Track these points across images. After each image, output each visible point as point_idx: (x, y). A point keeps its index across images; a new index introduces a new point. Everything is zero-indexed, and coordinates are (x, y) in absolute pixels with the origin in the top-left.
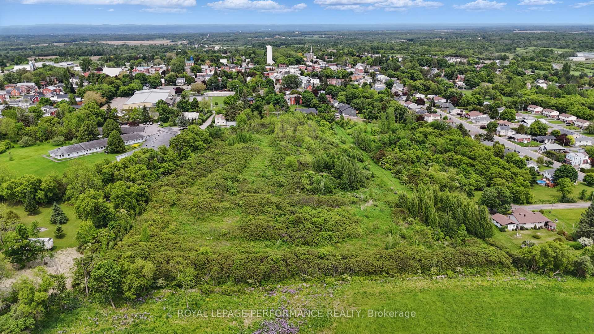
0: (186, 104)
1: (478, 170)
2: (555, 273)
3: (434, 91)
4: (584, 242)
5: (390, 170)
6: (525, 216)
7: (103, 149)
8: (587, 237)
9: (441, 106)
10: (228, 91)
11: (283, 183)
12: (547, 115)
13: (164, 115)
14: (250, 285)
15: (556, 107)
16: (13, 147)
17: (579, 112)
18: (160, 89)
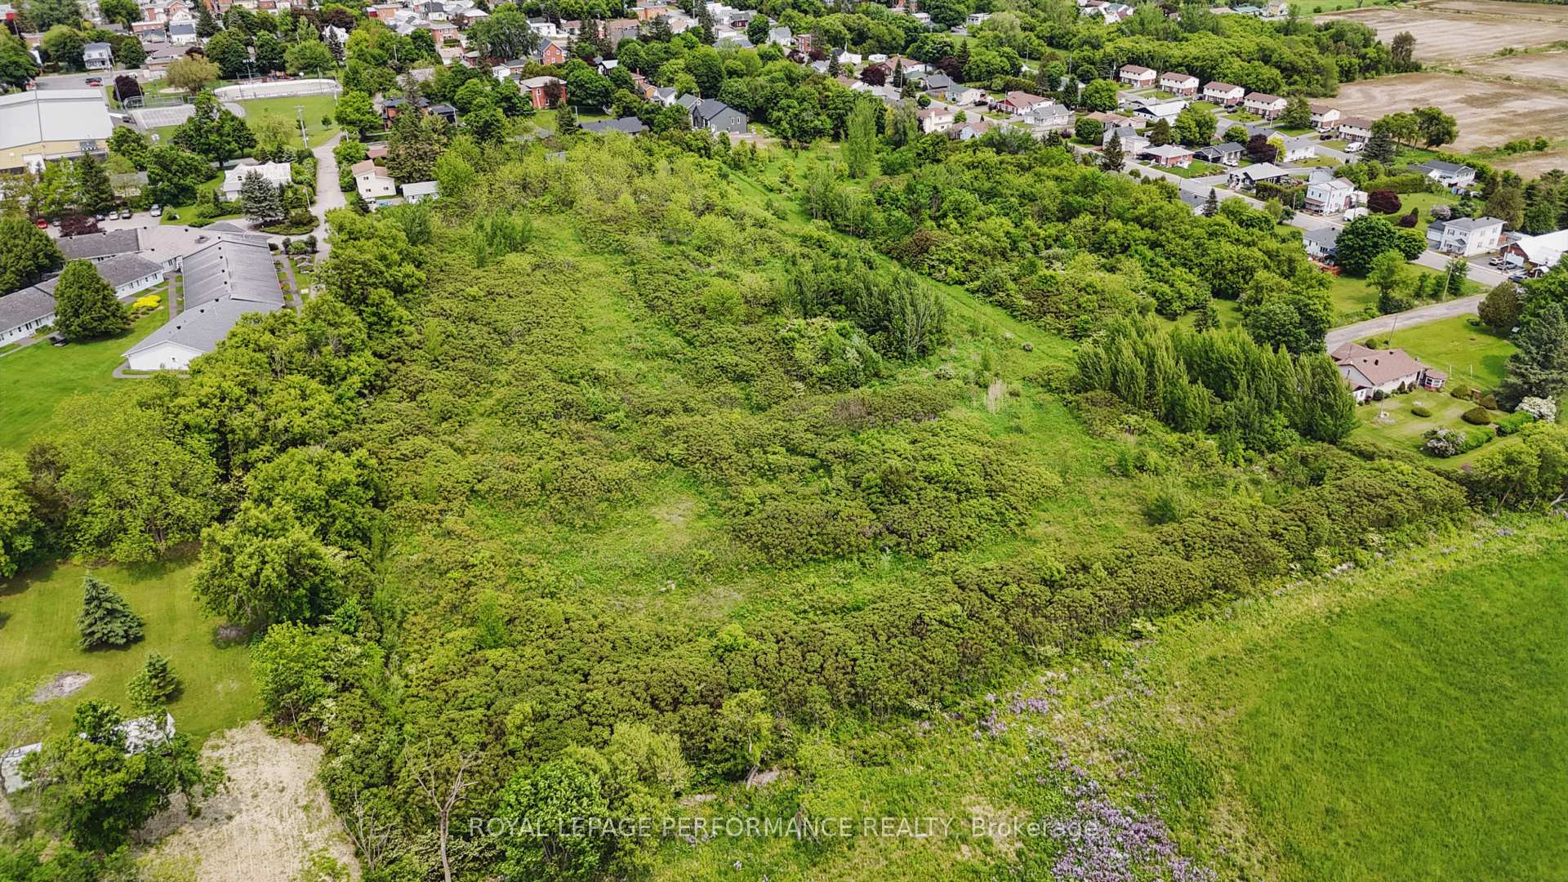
0: (221, 135)
1: (1174, 256)
2: (1553, 503)
3: (878, 41)
4: (1537, 408)
5: (962, 283)
6: (1376, 363)
7: (32, 331)
8: (1537, 396)
9: (922, 85)
10: (286, 78)
11: (744, 369)
12: (1171, 88)
13: (169, 180)
14: (917, 715)
15: (1187, 67)
17: (1248, 75)
18: (39, 86)
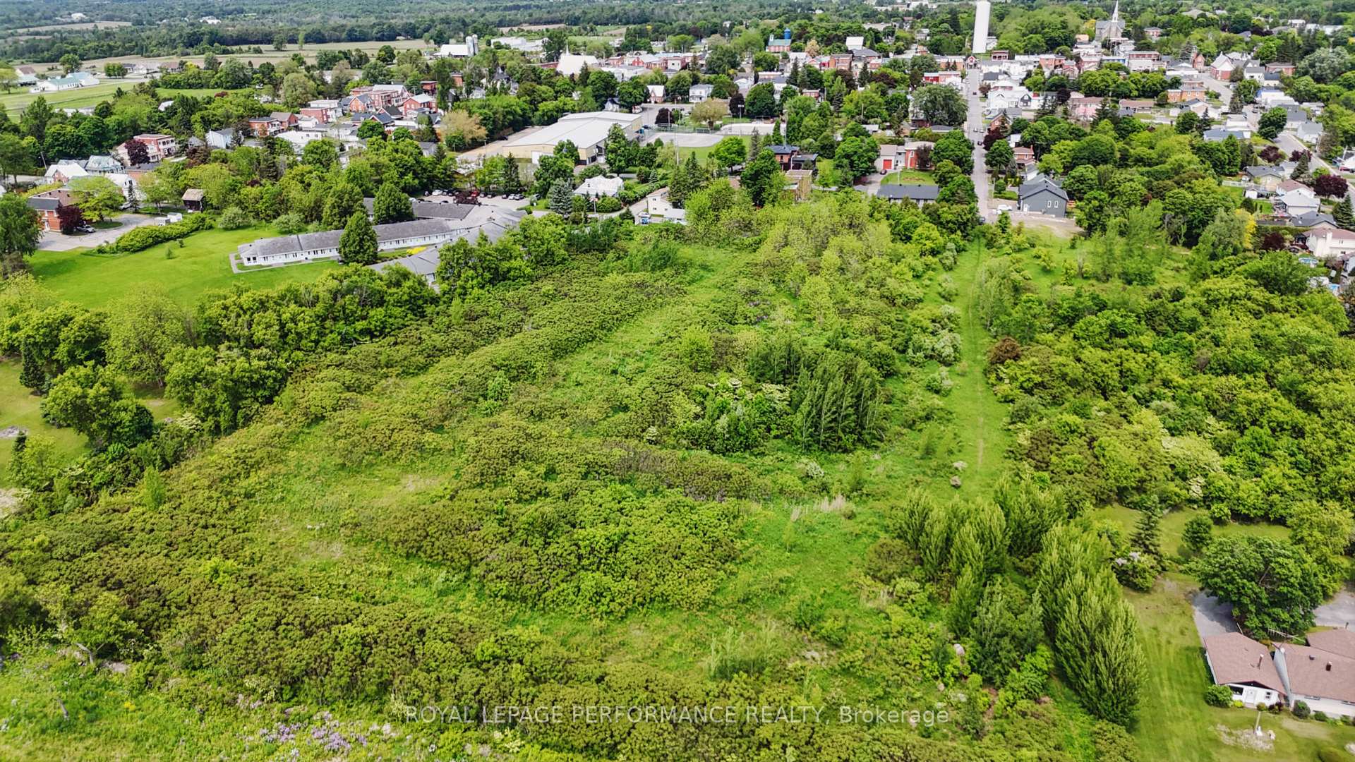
5: (1010, 403)
16: (211, 227)
